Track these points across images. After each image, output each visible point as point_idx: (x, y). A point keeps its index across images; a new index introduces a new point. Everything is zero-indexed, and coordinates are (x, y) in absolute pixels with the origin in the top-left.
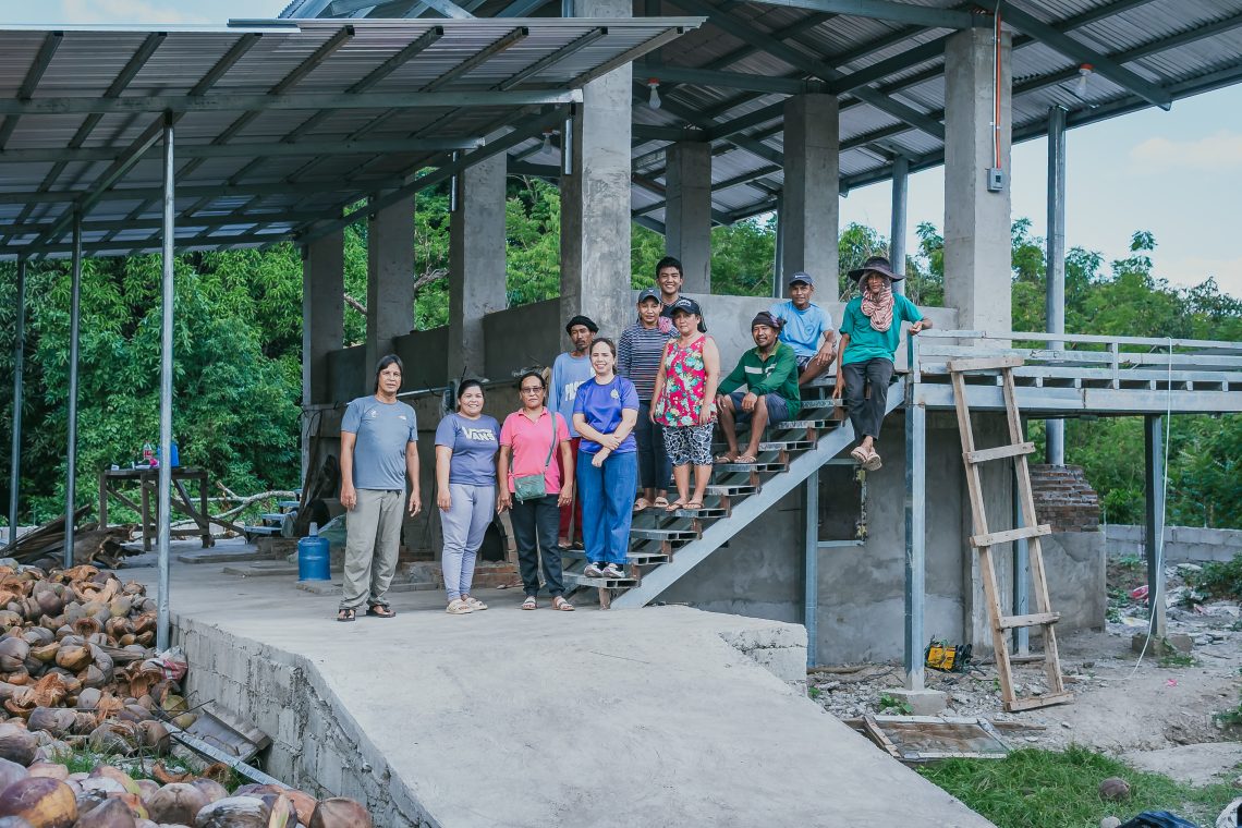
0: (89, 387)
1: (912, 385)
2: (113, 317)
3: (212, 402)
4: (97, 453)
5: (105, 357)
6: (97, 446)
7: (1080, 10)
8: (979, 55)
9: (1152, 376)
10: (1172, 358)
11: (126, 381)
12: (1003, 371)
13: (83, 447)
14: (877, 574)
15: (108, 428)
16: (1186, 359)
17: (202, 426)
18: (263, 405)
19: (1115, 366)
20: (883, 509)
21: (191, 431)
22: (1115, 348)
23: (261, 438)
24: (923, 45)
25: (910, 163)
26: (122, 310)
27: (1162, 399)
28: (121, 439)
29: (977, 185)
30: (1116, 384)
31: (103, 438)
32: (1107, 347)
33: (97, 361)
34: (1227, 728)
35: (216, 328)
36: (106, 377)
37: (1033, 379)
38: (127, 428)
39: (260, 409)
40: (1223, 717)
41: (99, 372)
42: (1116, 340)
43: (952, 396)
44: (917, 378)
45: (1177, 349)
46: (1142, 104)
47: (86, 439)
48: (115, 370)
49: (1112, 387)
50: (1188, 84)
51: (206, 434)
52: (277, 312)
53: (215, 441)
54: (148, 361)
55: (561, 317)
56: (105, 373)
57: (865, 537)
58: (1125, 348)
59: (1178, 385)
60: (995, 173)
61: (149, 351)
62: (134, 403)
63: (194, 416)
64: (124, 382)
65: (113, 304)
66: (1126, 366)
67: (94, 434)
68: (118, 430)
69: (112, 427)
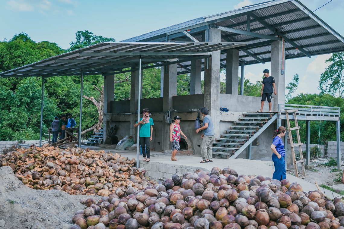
0: (3, 104)
1: (279, 115)
2: (7, 86)
3: (37, 109)
4: (8, 122)
5: (9, 97)
6: (7, 120)
7: (298, 37)
8: (280, 46)
9: (318, 113)
10: (321, 110)
11: (14, 103)
12: (294, 112)
13: (4, 120)
14: (260, 152)
15: (11, 115)
16: (323, 110)
17: (34, 115)
18: (50, 110)
19: (312, 111)
20: (261, 139)
21: (32, 116)
22: (312, 108)
23: (49, 119)
24: (261, 42)
25: (245, 63)
26: (10, 85)
27: (319, 118)
28: (14, 118)
29: (279, 73)
30: (312, 115)
31: (9, 118)
32: (310, 107)
33: (7, 98)
34: (336, 182)
35: (37, 90)
36: (9, 102)
37: (305, 114)
38: (15, 115)
39: (49, 111)
40: (335, 180)
41: (7, 101)
42: (312, 106)
43: (286, 117)
44: (280, 114)
45: (322, 108)
46: (305, 56)
47: (5, 118)
48: (11, 100)
49: (311, 115)
50: (315, 53)
51: (36, 117)
52: (50, 86)
53: (38, 119)
54: (20, 98)
55: (204, 99)
56: (8, 101)
57: (258, 145)
58: (314, 108)
59: (322, 115)
60: (282, 70)
61: (20, 96)
62: (17, 109)
63: (32, 113)
64: (13, 103)
65: (8, 83)
66: (314, 111)
67: (7, 117)
68: (13, 116)
69: (12, 115)
